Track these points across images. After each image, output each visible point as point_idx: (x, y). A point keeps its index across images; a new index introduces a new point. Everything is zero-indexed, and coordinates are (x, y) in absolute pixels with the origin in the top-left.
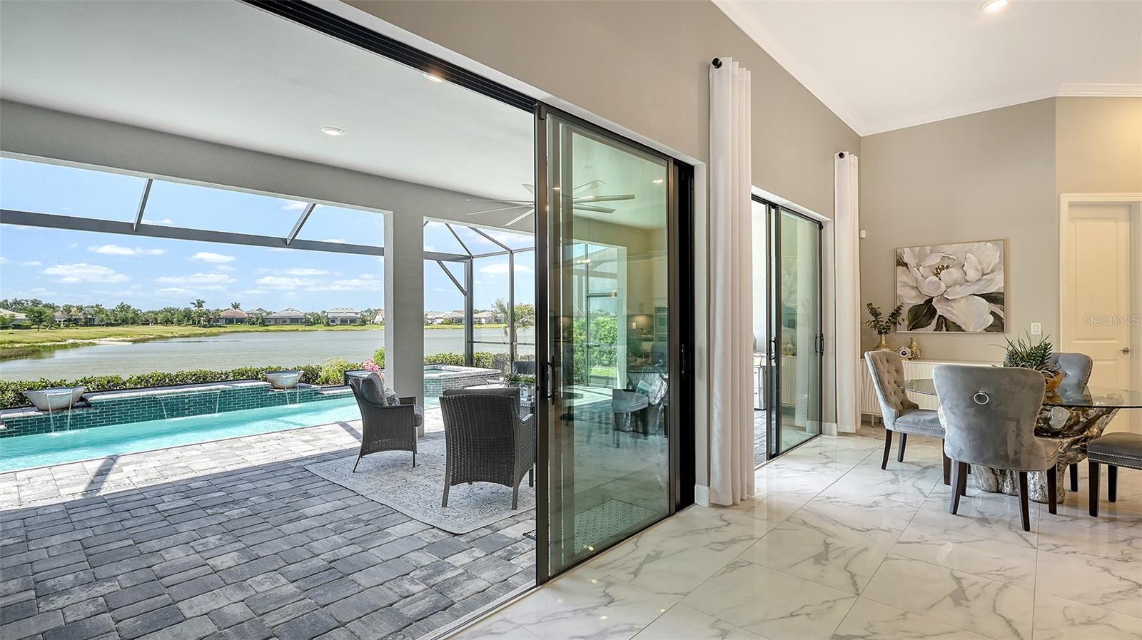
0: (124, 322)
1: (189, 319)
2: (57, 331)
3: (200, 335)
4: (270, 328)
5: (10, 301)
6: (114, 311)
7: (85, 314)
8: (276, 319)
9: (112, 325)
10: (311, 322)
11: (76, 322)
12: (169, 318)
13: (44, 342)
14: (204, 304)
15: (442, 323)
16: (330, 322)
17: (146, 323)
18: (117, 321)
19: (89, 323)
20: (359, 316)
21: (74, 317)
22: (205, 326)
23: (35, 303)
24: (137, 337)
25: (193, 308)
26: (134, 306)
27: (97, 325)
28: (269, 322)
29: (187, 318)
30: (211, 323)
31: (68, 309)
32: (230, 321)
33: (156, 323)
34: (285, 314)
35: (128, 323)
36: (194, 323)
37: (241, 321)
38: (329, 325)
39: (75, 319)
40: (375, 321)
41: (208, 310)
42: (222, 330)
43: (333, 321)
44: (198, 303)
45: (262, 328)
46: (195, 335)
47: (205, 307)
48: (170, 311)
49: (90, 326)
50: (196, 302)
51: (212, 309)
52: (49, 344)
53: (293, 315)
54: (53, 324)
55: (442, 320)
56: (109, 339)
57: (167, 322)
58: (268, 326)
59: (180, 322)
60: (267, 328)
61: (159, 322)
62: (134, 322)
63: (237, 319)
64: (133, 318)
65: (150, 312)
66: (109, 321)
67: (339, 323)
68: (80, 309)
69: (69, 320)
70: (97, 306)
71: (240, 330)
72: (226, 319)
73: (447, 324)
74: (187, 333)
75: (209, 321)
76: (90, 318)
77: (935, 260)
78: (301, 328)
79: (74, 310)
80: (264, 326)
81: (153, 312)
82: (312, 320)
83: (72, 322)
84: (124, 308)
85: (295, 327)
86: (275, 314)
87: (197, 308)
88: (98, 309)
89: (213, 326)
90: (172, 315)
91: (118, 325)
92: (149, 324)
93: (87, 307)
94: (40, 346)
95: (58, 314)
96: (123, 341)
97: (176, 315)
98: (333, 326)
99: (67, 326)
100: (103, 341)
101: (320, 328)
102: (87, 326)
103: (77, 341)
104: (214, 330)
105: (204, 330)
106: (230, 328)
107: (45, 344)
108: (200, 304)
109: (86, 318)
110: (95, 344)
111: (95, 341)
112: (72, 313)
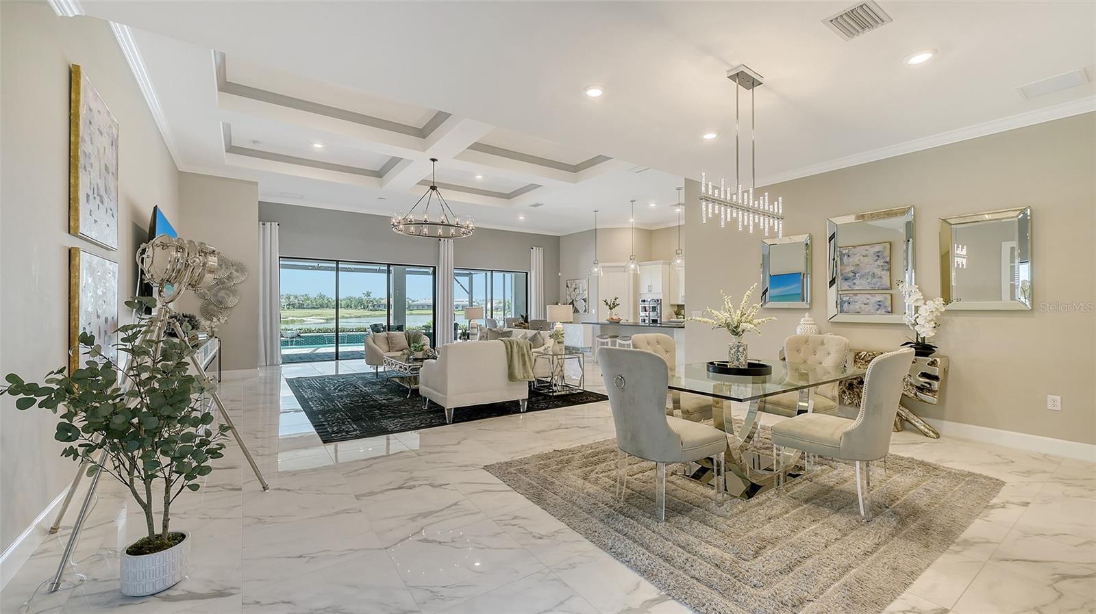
0: (322, 306)
1: (361, 305)
3: (368, 316)
4: (413, 312)
6: (316, 298)
7: (299, 300)
8: (418, 305)
9: (315, 308)
12: (349, 303)
14: (371, 295)
18: (317, 305)
19: (301, 307)
21: (292, 303)
22: (371, 310)
24: (329, 317)
25: (365, 298)
27: (305, 308)
29: (360, 303)
30: (375, 307)
35: (324, 307)
36: (364, 308)
41: (374, 299)
46: (364, 316)
47: (372, 296)
50: (366, 293)
51: (377, 298)
56: (311, 317)
57: (348, 306)
59: (356, 307)
64: (327, 304)
66: (312, 306)
68: (296, 297)
69: (290, 305)
70: (306, 295)
74: (359, 315)
76: (301, 303)
79: (292, 297)
84: (322, 297)
88: (307, 298)
89: (376, 310)
90: (351, 301)
91: (318, 308)
93: (300, 296)
97: (353, 303)
100: (309, 319)
102: (300, 309)
103: (294, 318)
105: (371, 313)
108: (368, 294)
109: (299, 303)
110: (304, 321)
111: (305, 319)
112: (292, 300)
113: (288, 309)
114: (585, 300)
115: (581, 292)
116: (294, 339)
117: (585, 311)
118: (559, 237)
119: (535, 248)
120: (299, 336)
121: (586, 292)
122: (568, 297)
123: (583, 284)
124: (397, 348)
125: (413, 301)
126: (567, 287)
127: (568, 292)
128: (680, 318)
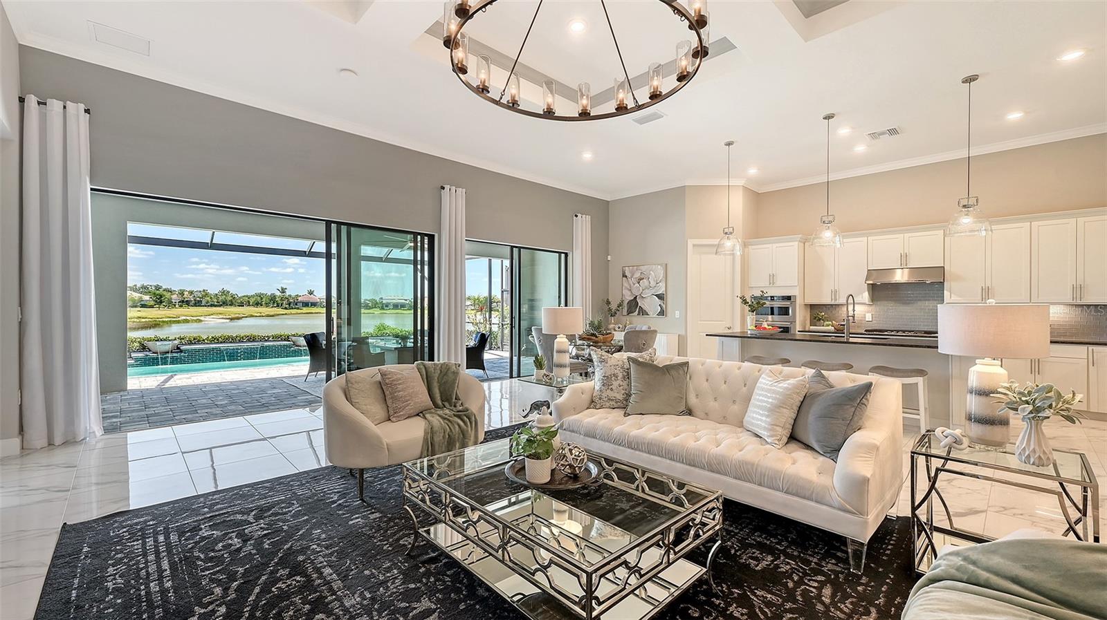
0: (224, 304)
1: (274, 302)
2: (174, 309)
3: (282, 315)
5: (139, 285)
6: (217, 295)
7: (195, 296)
9: (216, 306)
11: (188, 303)
12: (259, 301)
13: (163, 318)
14: (286, 290)
16: (383, 306)
17: (241, 305)
18: (219, 303)
19: (198, 304)
21: (186, 299)
22: (286, 308)
23: (158, 288)
24: (233, 316)
25: (278, 294)
26: (232, 291)
27: (203, 306)
29: (272, 301)
30: (291, 305)
31: (182, 293)
32: (306, 304)
33: (249, 305)
35: (227, 305)
36: (278, 306)
37: (314, 304)
38: (383, 309)
39: (187, 301)
41: (290, 296)
42: (299, 311)
43: (387, 306)
44: (282, 289)
46: (279, 315)
47: (288, 293)
48: (260, 296)
49: (199, 306)
50: (280, 289)
51: (293, 294)
52: (166, 320)
54: (171, 304)
56: (212, 316)
57: (257, 304)
59: (267, 305)
61: (251, 304)
62: (232, 304)
63: (311, 303)
64: (231, 301)
65: (244, 296)
66: (212, 303)
67: (392, 307)
68: (191, 293)
69: (183, 302)
70: (204, 291)
71: (313, 311)
72: (303, 303)
74: (273, 313)
75: (289, 304)
76: (198, 300)
77: (637, 275)
79: (186, 293)
81: (247, 296)
82: (370, 305)
83: (185, 303)
84: (224, 292)
87: (280, 294)
88: (205, 294)
89: (292, 308)
90: (262, 299)
91: (220, 306)
92: (243, 306)
93: (196, 291)
94: (158, 321)
95: (174, 297)
96: (222, 318)
97: (264, 300)
98: (387, 309)
100: (207, 318)
101: (377, 311)
102: (196, 306)
103: (188, 318)
104: (293, 311)
105: (286, 311)
106: (305, 310)
108: (283, 291)
109: (195, 300)
111: (202, 318)
112: (185, 296)
113: (181, 306)
114: (660, 297)
115: (653, 284)
116: (169, 355)
117: (662, 313)
118: (608, 202)
119: (579, 215)
120: (178, 348)
121: (662, 285)
122: (626, 292)
123: (657, 272)
124: (410, 409)
126: (625, 276)
127: (626, 284)
128: (828, 325)
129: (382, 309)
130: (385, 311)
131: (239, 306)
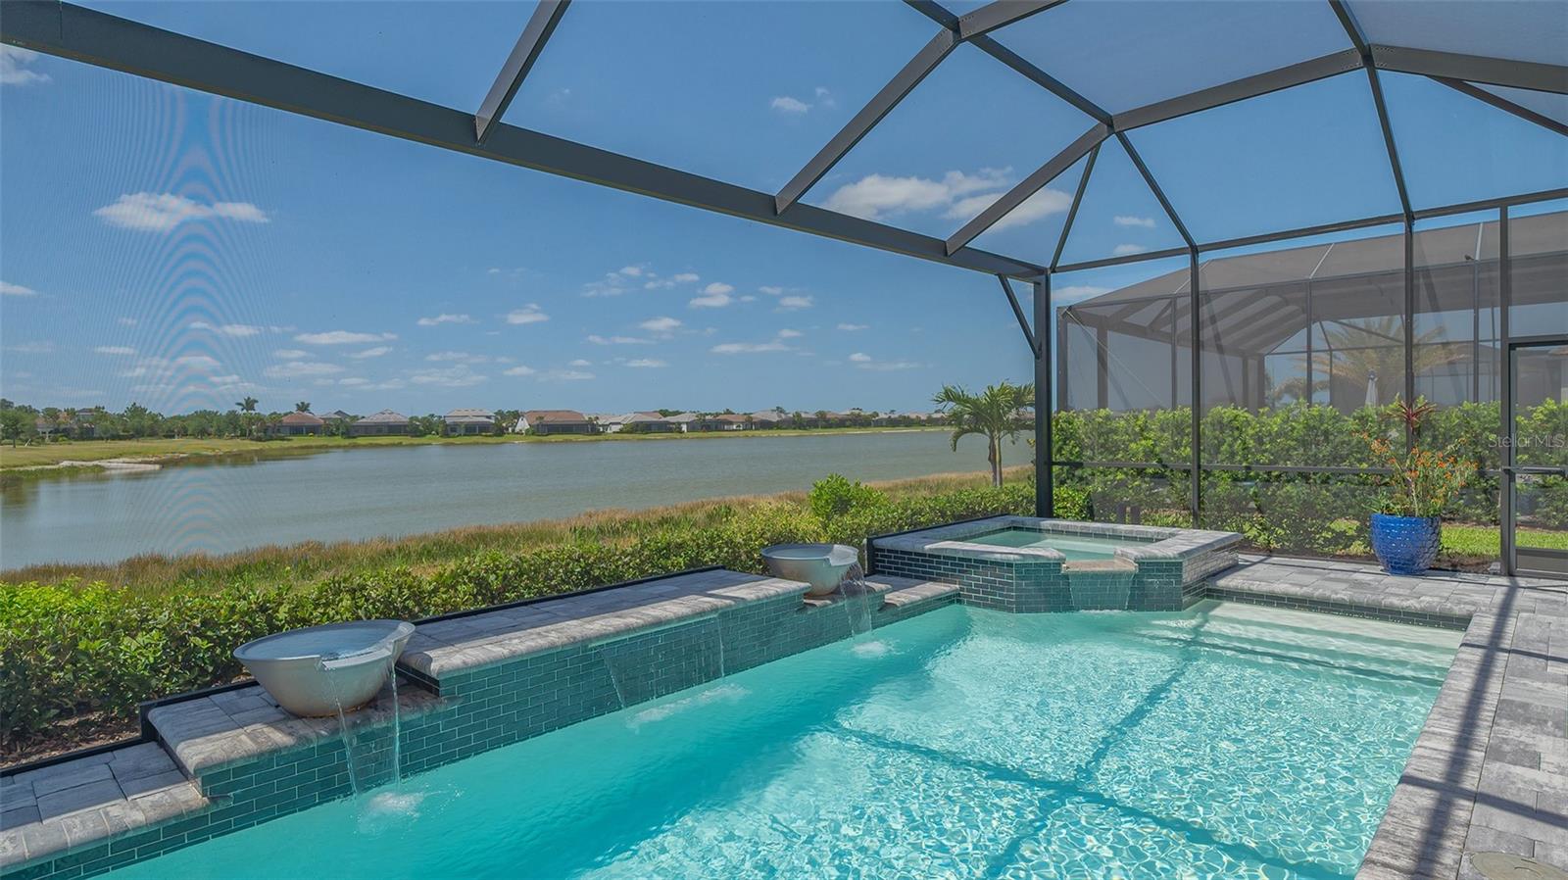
0: (138, 434)
1: (235, 428)
2: (42, 447)
4: (361, 441)
6: (123, 415)
7: (79, 420)
8: (365, 428)
9: (121, 438)
10: (421, 431)
11: (67, 434)
12: (203, 425)
13: (26, 465)
14: (256, 405)
15: (621, 432)
16: (449, 430)
17: (170, 435)
18: (128, 432)
19: (87, 435)
20: (493, 421)
21: (62, 427)
22: (259, 439)
24: (164, 458)
25: (239, 410)
26: (152, 409)
27: (98, 439)
28: (357, 431)
29: (231, 426)
30: (269, 433)
31: (52, 414)
32: (297, 430)
33: (185, 434)
34: (379, 419)
35: (143, 436)
36: (243, 435)
37: (313, 430)
38: (448, 435)
39: (65, 430)
40: (517, 429)
41: (263, 415)
42: (286, 444)
43: (454, 430)
44: (248, 403)
45: (347, 442)
46: (246, 453)
48: (204, 415)
49: (88, 439)
50: (244, 402)
51: (269, 412)
52: (33, 468)
53: (392, 419)
54: (36, 438)
55: (620, 427)
56: (121, 460)
57: (203, 433)
58: (354, 437)
59: (220, 434)
60: (354, 441)
61: (189, 433)
62: (153, 434)
63: (306, 428)
64: (151, 427)
65: (175, 418)
66: (115, 433)
67: (463, 432)
68: (72, 413)
69: (56, 431)
70: (98, 408)
71: (314, 444)
72: (290, 428)
73: (627, 432)
74: (232, 451)
75: (265, 431)
76: (87, 428)
78: (406, 440)
79: (62, 415)
80: (349, 437)
81: (179, 418)
82: (421, 428)
83: (61, 433)
84: (137, 411)
85: (396, 439)
86: (364, 420)
87: (245, 411)
88: (99, 414)
89: (271, 439)
90: (209, 422)
91: (130, 438)
92: (173, 437)
93: (84, 410)
94: (20, 472)
95: (40, 422)
96: (145, 463)
97: (215, 423)
98: (454, 437)
99: (55, 440)
100: (115, 463)
101: (435, 440)
102: (83, 440)
103: (76, 463)
104: (276, 444)
105: (261, 446)
106: (297, 441)
107: (26, 468)
108: (250, 404)
109: (81, 428)
110: (103, 469)
111: (103, 463)
112: (61, 420)
125: (355, 418)
129: (446, 435)
130: (451, 440)
131: (166, 437)
